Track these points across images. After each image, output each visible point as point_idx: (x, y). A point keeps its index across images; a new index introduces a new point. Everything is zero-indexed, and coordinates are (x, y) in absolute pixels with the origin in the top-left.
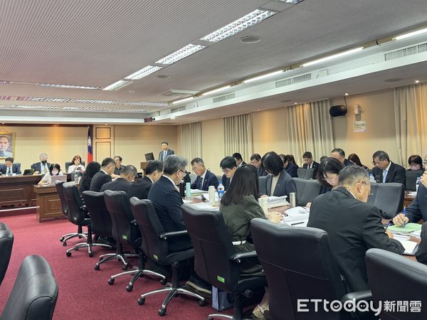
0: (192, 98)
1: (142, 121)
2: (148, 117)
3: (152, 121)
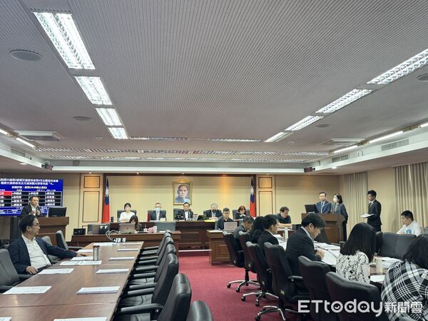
0: (356, 146)
1: (302, 171)
2: (308, 167)
3: (313, 171)
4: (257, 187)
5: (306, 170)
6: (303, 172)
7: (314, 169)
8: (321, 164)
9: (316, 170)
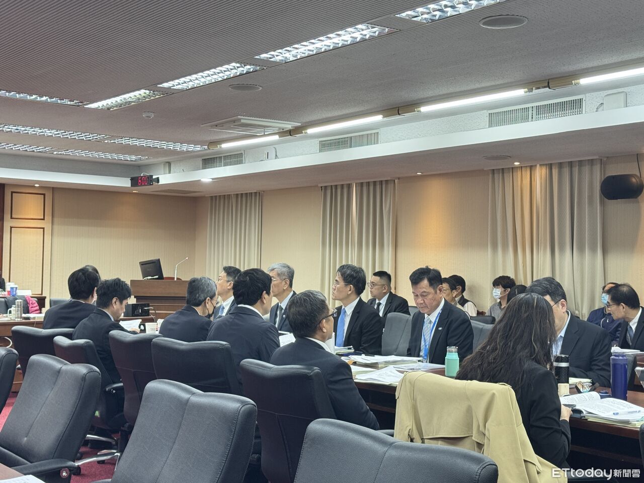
1: (125, 183)
2: (142, 175)
3: (152, 184)
4: (7, 216)
5: (135, 182)
6: (129, 185)
7: (158, 180)
8: (172, 169)
9: (162, 182)
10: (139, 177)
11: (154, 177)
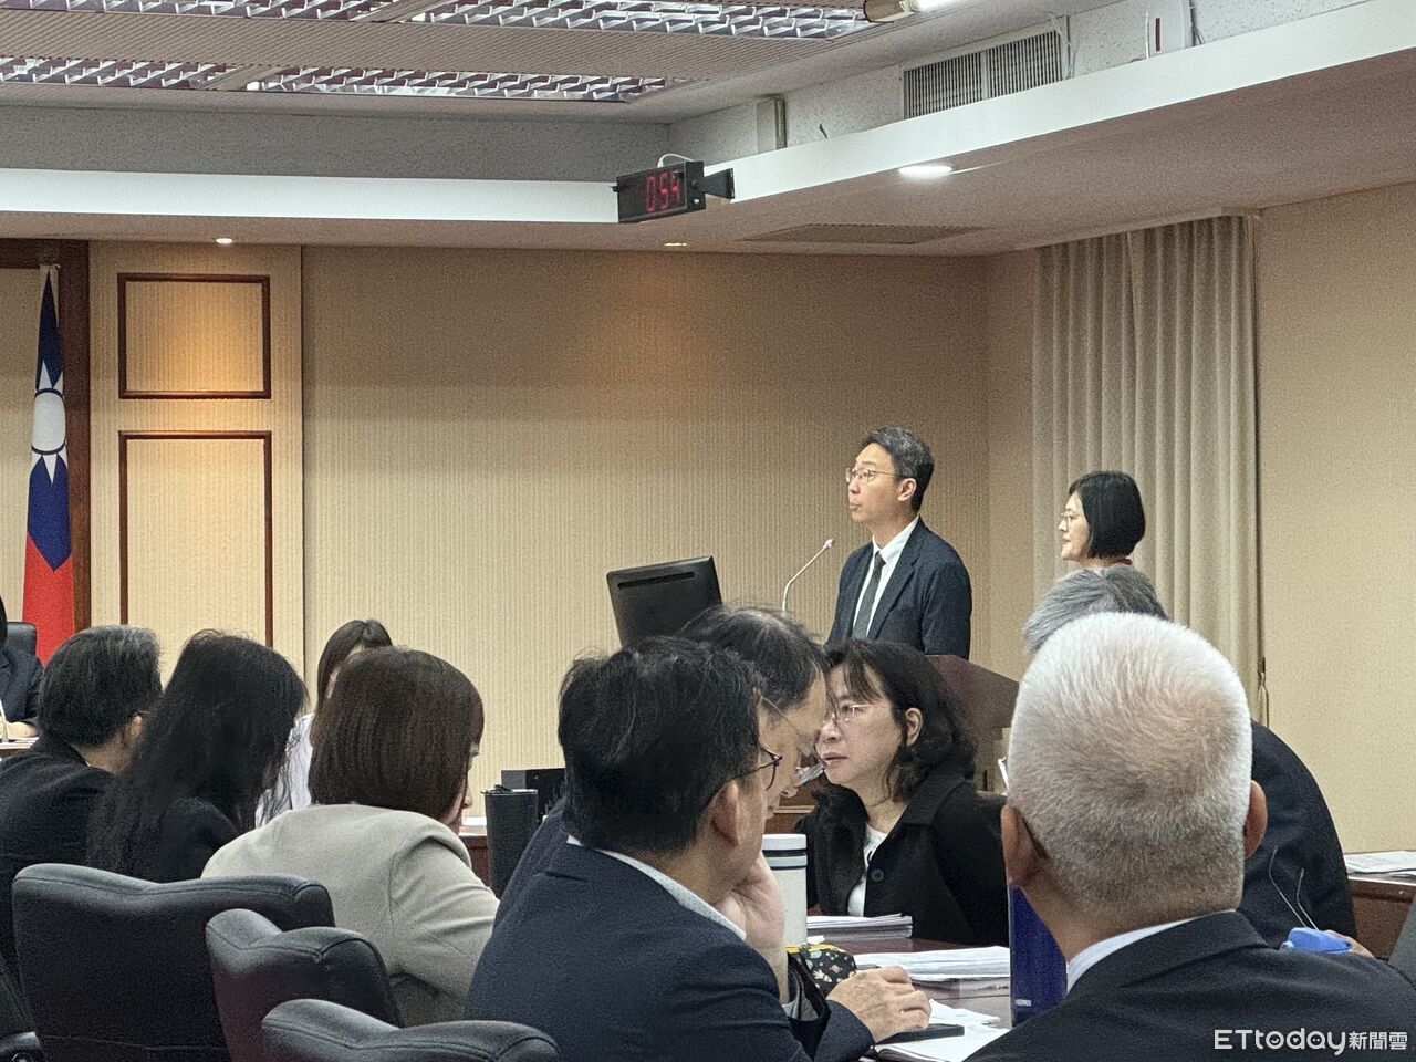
1: (593, 206)
2: (660, 164)
3: (702, 206)
4: (103, 387)
5: (635, 196)
6: (616, 220)
7: (726, 183)
8: (791, 129)
9: (744, 192)
10: (652, 173)
11: (708, 171)
